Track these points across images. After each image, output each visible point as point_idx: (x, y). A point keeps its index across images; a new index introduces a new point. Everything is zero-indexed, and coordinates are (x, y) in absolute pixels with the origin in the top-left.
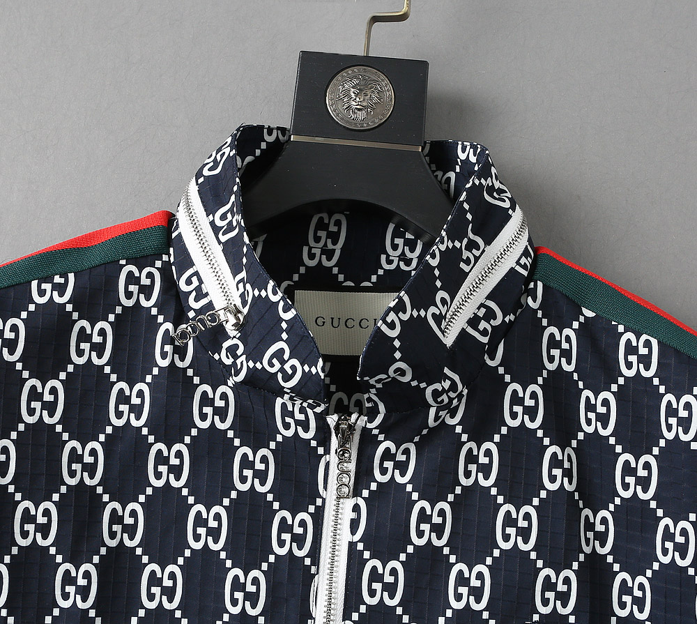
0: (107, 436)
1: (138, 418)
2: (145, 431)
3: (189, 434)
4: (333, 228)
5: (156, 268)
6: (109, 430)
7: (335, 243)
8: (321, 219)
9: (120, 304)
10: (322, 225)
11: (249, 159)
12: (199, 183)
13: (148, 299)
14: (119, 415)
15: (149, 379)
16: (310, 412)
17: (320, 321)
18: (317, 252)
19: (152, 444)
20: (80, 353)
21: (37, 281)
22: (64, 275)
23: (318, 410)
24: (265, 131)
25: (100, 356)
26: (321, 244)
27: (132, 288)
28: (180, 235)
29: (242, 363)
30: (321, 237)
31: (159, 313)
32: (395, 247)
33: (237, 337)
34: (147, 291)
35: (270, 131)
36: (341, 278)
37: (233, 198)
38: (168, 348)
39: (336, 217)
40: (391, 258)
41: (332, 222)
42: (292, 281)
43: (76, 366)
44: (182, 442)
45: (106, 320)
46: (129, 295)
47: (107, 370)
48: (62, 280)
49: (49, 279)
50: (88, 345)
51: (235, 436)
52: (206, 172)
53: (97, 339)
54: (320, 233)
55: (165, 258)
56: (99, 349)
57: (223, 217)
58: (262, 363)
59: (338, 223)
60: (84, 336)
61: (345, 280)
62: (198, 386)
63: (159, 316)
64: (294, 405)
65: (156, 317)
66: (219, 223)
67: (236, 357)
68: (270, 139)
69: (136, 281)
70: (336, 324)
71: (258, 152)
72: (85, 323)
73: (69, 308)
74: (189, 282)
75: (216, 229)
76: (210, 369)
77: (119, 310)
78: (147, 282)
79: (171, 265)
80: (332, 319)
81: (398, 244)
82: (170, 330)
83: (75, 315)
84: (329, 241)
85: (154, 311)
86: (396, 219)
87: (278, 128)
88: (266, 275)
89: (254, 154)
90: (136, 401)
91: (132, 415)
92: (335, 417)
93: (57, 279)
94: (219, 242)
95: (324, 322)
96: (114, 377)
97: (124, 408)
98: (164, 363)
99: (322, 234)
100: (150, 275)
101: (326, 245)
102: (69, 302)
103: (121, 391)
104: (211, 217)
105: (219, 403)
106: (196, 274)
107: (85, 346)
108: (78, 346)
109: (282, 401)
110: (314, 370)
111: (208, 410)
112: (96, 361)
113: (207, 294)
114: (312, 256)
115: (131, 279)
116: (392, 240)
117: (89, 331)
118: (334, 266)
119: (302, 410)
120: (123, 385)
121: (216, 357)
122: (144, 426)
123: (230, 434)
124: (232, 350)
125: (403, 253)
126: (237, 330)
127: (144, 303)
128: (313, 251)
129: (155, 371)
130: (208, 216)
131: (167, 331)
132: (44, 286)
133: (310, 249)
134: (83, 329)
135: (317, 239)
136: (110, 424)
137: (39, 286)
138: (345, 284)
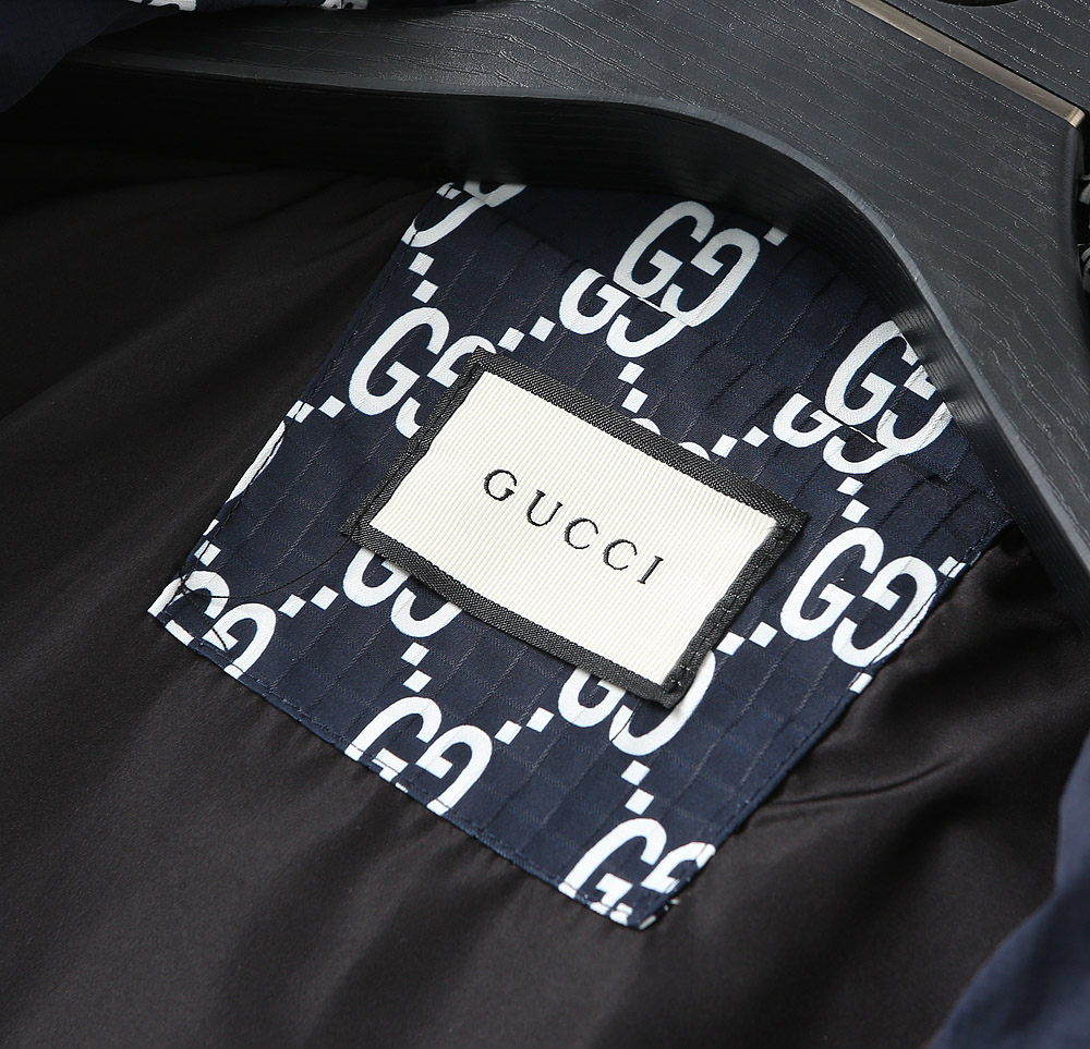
4: (706, 262)
7: (686, 304)
8: (688, 223)
10: (679, 241)
17: (500, 485)
18: (613, 298)
26: (645, 289)
30: (656, 271)
32: (856, 396)
36: (634, 401)
39: (735, 237)
40: (818, 415)
41: (716, 244)
42: (495, 342)
54: (662, 260)
59: (729, 256)
61: (645, 411)
70: (540, 514)
80: (541, 494)
81: (870, 395)
84: (675, 291)
86: (914, 320)
95: (509, 492)
99: (667, 265)
101: (658, 298)
114: (591, 304)
116: (861, 374)
118: (635, 360)
125: (871, 426)
128: (606, 292)
133: (603, 283)
135: (644, 272)
138: (639, 421)
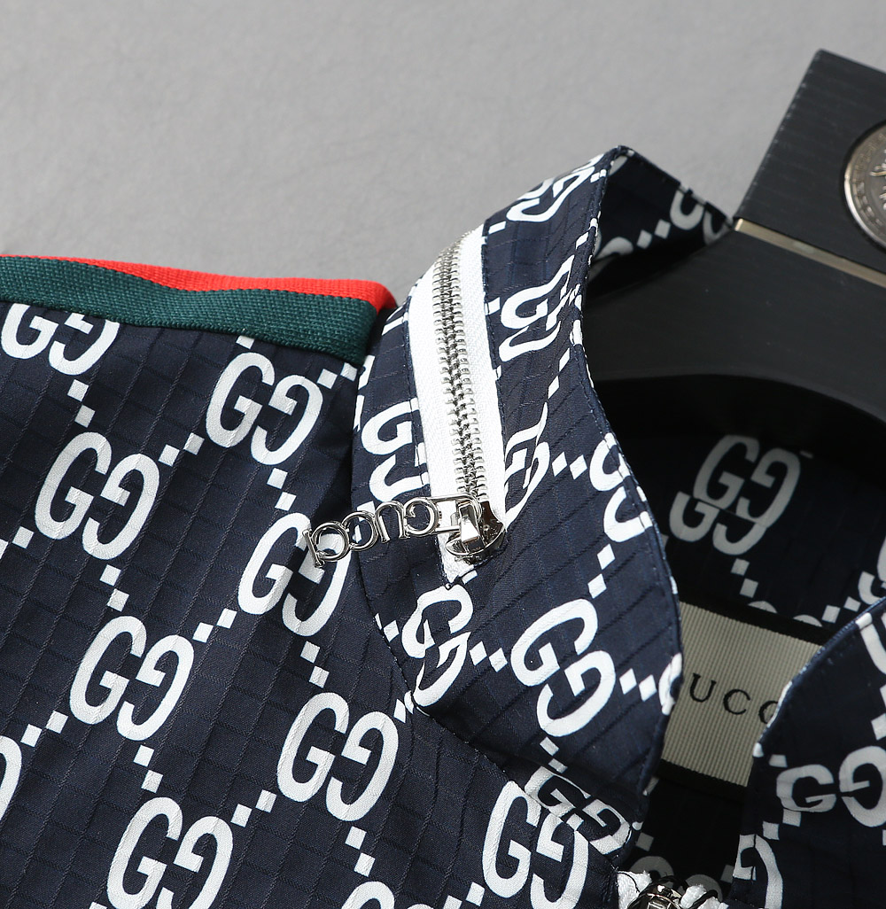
0: (47, 736)
1: (139, 718)
2: (144, 756)
3: (251, 803)
5: (319, 385)
6: (57, 722)
8: (739, 450)
9: (202, 432)
11: (619, 244)
12: (491, 231)
13: (273, 445)
14: (96, 694)
15: (203, 632)
16: (581, 843)
18: (709, 512)
19: (149, 796)
20: (61, 510)
21: (27, 307)
22: (97, 320)
23: (607, 845)
24: (678, 197)
25: (105, 536)
26: (724, 503)
27: (245, 405)
28: (404, 328)
29: (453, 653)
31: (289, 486)
33: (465, 580)
34: (277, 426)
35: (689, 203)
36: (749, 588)
37: (567, 266)
38: (279, 573)
39: (778, 455)
40: (885, 586)
43: (39, 537)
44: (227, 816)
45: (154, 455)
46: (231, 418)
47: (111, 575)
48: (87, 328)
49: (56, 312)
50: (88, 499)
51: (365, 848)
52: (515, 215)
53: (114, 492)
54: (727, 479)
55: (348, 371)
56: (110, 518)
57: (526, 309)
58: (508, 655)
59: (778, 471)
60: (85, 474)
61: (759, 596)
62: (316, 690)
63: (284, 494)
64: (544, 814)
65: (276, 493)
66: (510, 319)
67: (442, 634)
68: (685, 222)
69: (262, 393)
71: (645, 239)
72: (99, 444)
73: (78, 391)
74: (387, 432)
75: (497, 332)
76: (364, 659)
77: (193, 443)
78: (287, 406)
79: (357, 393)
80: (697, 677)
82: (300, 534)
83: (85, 416)
85: (277, 479)
87: (709, 208)
88: (601, 420)
89: (633, 238)
90: (149, 675)
91: (128, 708)
92: (643, 880)
93: (76, 321)
94: (496, 361)
96: (118, 600)
97: (115, 682)
98: (255, 606)
99: (733, 483)
100: (298, 394)
102: (82, 378)
103: (124, 640)
104: (494, 305)
105: (355, 752)
106: (414, 418)
107: (80, 499)
108: (62, 491)
109: (518, 793)
110: (647, 689)
111: (322, 759)
112: (91, 544)
113: (423, 469)
115: (250, 383)
117: (102, 467)
118: (742, 557)
119: (562, 835)
120: (134, 627)
121: (391, 631)
122: (148, 742)
123: (356, 838)
124: (439, 618)
126: (472, 561)
127: (260, 452)
129: (227, 618)
130: (488, 299)
131: (292, 532)
132: (37, 322)
133: (693, 502)
134: (89, 456)
136: (65, 709)
137: (27, 319)
138: (754, 605)
